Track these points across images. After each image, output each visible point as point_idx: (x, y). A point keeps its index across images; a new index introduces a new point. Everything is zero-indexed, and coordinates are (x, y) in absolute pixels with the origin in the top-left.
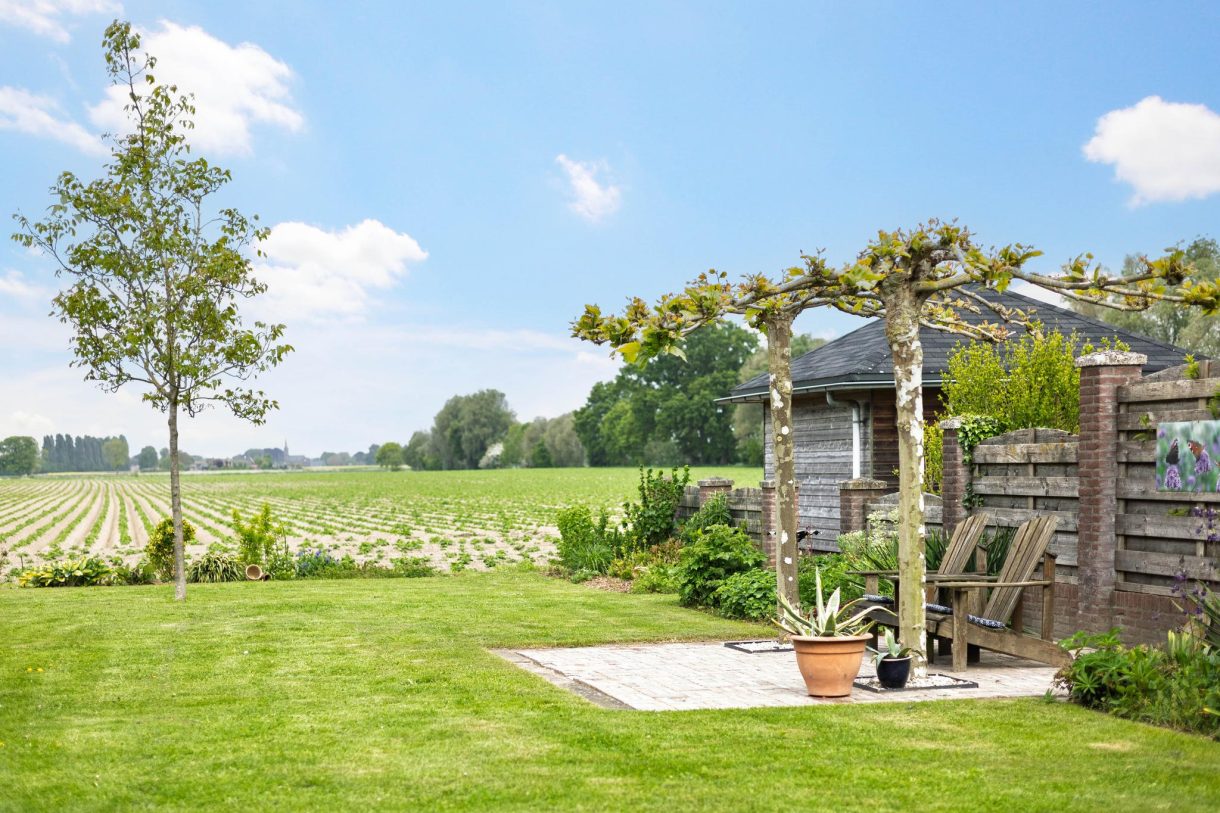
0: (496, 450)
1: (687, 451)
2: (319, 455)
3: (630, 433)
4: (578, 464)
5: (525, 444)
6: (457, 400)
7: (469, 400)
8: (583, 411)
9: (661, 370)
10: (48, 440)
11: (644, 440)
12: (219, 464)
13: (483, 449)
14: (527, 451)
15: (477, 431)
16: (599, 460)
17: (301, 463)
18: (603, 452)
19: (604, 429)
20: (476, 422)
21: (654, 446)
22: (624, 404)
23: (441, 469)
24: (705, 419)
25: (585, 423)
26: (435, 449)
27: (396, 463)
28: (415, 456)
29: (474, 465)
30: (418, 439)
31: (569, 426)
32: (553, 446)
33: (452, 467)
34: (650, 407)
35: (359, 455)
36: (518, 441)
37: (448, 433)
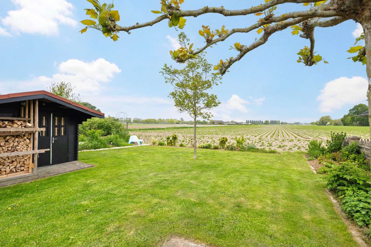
0: (329, 123)
1: (360, 124)
2: (304, 123)
3: (350, 121)
4: (341, 125)
5: (333, 122)
6: (323, 117)
7: (325, 117)
8: (342, 118)
9: (356, 113)
10: (271, 121)
11: (353, 122)
12: (291, 124)
13: (327, 123)
14: (333, 123)
15: (326, 121)
16: (345, 125)
17: (301, 124)
18: (346, 124)
19: (346, 121)
20: (326, 120)
21: (354, 123)
22: (349, 118)
23: (320, 125)
24: (364, 120)
25: (343, 120)
26: (320, 123)
27: (314, 124)
28: (316, 124)
29: (325, 125)
30: (317, 122)
31: (340, 120)
32: (337, 123)
33: (322, 125)
34: (354, 118)
35: (310, 123)
36: (332, 122)
37: (321, 121)
